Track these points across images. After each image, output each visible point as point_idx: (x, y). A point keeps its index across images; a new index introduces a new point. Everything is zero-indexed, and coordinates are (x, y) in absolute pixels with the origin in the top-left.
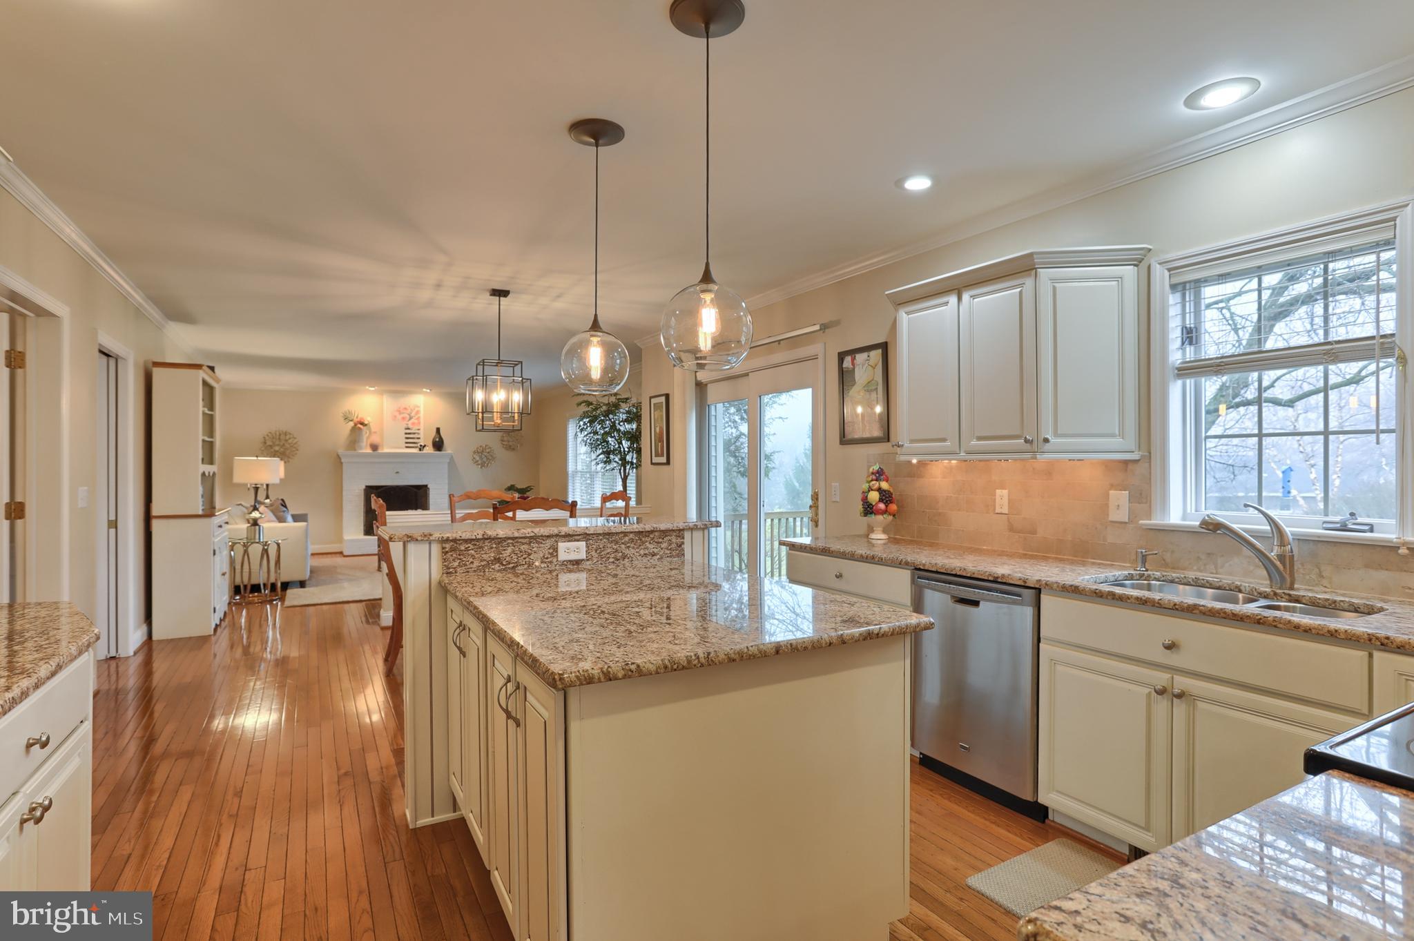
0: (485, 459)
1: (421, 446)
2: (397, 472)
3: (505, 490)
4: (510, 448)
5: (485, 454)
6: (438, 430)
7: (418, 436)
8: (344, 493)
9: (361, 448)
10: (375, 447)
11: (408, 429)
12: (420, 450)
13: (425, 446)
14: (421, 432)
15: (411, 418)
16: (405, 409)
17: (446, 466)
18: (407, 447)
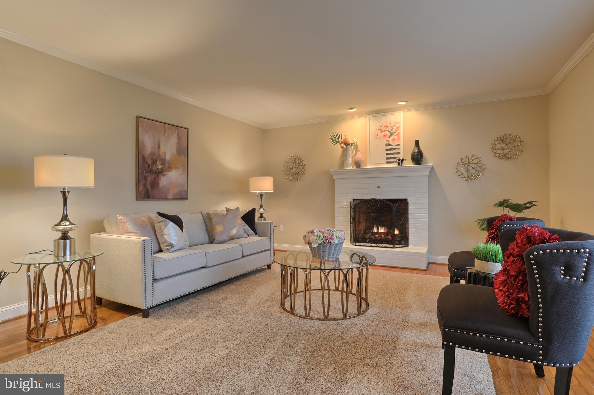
0: (472, 172)
1: (399, 160)
2: (379, 187)
3: (495, 205)
4: (505, 157)
5: (472, 165)
6: (417, 143)
7: (398, 152)
8: (336, 205)
9: (347, 166)
10: (358, 164)
11: (389, 145)
12: (399, 164)
13: (403, 160)
14: (401, 147)
15: (391, 135)
16: (387, 126)
17: (426, 179)
18: (387, 163)
